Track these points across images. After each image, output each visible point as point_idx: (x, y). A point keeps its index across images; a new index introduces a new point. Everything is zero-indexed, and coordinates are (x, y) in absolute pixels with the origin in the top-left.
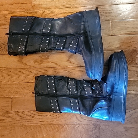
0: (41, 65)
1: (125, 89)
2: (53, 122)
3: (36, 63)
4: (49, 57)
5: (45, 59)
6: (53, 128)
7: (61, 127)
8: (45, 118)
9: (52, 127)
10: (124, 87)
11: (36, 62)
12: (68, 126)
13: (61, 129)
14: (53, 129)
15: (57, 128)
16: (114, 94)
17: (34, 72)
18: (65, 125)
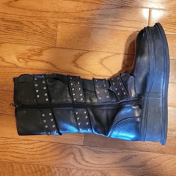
0: (29, 63)
1: (164, 85)
2: (35, 161)
3: (20, 60)
4: (43, 53)
5: (35, 55)
6: (34, 170)
7: (46, 170)
8: (22, 152)
9: (33, 168)
10: (164, 82)
11: (20, 58)
12: (59, 170)
13: (47, 174)
14: (33, 172)
15: (40, 170)
16: (146, 94)
17: (16, 73)
18: (53, 168)
